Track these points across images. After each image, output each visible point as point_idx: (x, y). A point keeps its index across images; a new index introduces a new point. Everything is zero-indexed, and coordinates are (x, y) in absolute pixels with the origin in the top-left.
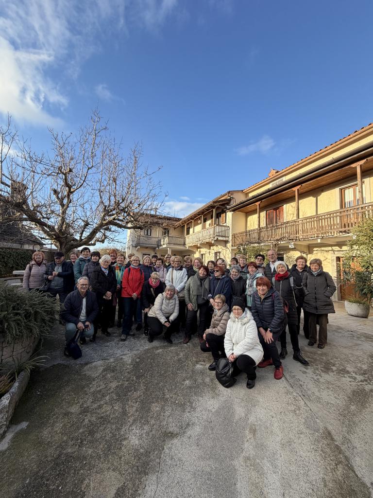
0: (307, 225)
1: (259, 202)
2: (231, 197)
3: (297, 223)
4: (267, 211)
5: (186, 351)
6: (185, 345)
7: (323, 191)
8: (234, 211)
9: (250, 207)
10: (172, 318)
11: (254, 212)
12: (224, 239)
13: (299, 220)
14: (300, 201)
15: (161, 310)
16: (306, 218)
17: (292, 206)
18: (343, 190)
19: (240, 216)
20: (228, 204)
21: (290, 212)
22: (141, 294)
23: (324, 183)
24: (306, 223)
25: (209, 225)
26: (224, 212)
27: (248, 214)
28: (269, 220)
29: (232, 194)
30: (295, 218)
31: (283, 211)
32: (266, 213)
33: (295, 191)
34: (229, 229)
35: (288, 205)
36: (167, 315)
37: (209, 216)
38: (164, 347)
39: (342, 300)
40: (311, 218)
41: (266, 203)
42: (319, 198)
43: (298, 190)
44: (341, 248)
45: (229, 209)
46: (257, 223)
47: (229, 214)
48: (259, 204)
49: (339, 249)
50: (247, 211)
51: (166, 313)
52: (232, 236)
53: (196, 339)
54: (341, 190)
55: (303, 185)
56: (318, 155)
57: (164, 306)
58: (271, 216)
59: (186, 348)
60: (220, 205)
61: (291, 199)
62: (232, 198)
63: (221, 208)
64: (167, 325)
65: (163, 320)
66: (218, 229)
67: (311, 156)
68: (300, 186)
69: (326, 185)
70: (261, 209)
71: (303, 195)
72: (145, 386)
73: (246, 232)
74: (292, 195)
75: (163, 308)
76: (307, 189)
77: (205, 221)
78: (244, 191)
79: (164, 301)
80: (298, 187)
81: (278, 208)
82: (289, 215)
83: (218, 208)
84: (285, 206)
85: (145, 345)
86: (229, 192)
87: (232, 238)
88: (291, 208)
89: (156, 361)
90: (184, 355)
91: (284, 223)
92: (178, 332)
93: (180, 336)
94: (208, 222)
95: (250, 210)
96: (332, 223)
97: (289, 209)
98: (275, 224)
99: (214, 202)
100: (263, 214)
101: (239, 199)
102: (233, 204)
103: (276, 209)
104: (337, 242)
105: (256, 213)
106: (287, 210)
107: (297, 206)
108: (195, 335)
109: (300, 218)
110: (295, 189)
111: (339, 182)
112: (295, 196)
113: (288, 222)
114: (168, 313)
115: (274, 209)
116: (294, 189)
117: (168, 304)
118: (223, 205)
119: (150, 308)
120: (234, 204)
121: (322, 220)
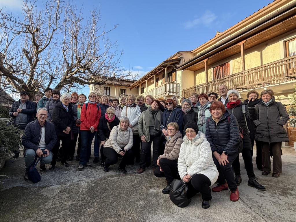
0: (253, 76)
1: (207, 59)
2: (180, 57)
3: (243, 75)
4: (214, 68)
5: (140, 179)
6: (140, 174)
7: (267, 45)
8: (183, 69)
9: (198, 65)
10: (126, 148)
11: (202, 69)
12: (175, 95)
13: (245, 71)
14: (246, 56)
15: (116, 140)
16: (252, 70)
17: (237, 61)
18: (287, 42)
19: (190, 74)
20: (178, 63)
21: (236, 67)
22: (98, 128)
23: (267, 37)
24: (253, 74)
25: (161, 84)
26: (174, 71)
27: (196, 72)
28: (217, 75)
29: (181, 54)
30: (241, 70)
31: (229, 66)
32: (214, 70)
33: (240, 47)
34: (180, 85)
35: (234, 61)
36: (122, 145)
37: (161, 76)
38: (119, 176)
39: (289, 146)
40: (257, 68)
41: (213, 61)
42: (264, 52)
43: (243, 44)
44: (287, 96)
45: (179, 68)
46: (205, 78)
47: (179, 73)
48: (207, 61)
49: (285, 97)
50: (195, 69)
51: (121, 144)
52: (182, 91)
53: (150, 170)
54: (285, 42)
55: (248, 39)
56: (262, 12)
57: (118, 136)
58: (218, 72)
59: (140, 177)
60: (170, 64)
61: (237, 55)
62: (182, 58)
63: (172, 67)
64: (122, 153)
65: (117, 149)
66: (169, 86)
67: (255, 14)
68: (245, 40)
69: (270, 39)
70: (209, 67)
71: (248, 50)
72: (99, 205)
73: (195, 87)
74: (238, 50)
75: (118, 139)
76: (251, 44)
77: (157, 80)
78: (192, 52)
79: (119, 133)
80: (244, 42)
81: (224, 64)
82: (235, 69)
83: (169, 68)
84: (231, 62)
85: (101, 173)
86: (179, 53)
87: (182, 93)
88: (236, 63)
89: (111, 186)
90: (138, 182)
91: (231, 76)
92: (132, 164)
93: (134, 168)
94: (160, 82)
95: (198, 67)
96: (278, 74)
97: (235, 64)
98: (222, 78)
99: (166, 62)
100: (211, 71)
101: (187, 58)
102: (182, 63)
103: (222, 66)
104: (283, 91)
105: (204, 70)
106: (233, 65)
107: (243, 61)
108: (149, 167)
109: (246, 69)
110: (241, 44)
111: (283, 35)
112: (240, 52)
113: (234, 75)
114: (122, 144)
115: (221, 66)
116: (239, 44)
117: (123, 135)
118: (174, 64)
119: (106, 141)
120: (184, 63)
121: (267, 70)
